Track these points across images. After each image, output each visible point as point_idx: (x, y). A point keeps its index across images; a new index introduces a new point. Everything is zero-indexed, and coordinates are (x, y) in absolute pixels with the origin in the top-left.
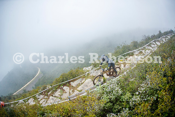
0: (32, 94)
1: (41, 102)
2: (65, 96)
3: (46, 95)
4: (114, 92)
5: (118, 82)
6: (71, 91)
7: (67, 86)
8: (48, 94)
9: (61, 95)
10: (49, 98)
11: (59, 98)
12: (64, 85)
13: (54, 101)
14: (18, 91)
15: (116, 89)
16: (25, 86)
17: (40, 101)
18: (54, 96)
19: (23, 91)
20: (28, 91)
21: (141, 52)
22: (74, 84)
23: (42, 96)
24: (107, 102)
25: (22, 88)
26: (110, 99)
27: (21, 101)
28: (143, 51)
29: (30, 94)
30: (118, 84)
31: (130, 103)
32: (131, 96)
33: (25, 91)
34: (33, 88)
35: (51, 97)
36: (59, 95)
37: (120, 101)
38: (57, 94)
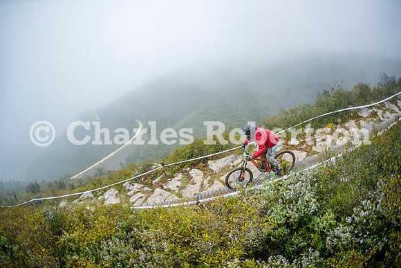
0: (116, 180)
1: (132, 200)
2: (191, 191)
3: (146, 184)
4: (300, 202)
5: (315, 179)
6: (206, 182)
7: (199, 169)
8: (154, 182)
9: (181, 188)
10: (153, 192)
11: (177, 195)
12: (193, 165)
13: (163, 201)
14: (83, 170)
15: (306, 198)
16: (103, 160)
17: (130, 197)
18: (165, 187)
19: (97, 171)
20: (109, 172)
21: (374, 114)
22: (214, 166)
23: (137, 186)
24: (280, 225)
25: (96, 164)
26: (288, 219)
27: (87, 194)
28: (380, 113)
29: (110, 178)
30: (312, 184)
31: (328, 238)
32: (334, 222)
33: (100, 171)
34: (121, 165)
35: (158, 190)
36: (177, 187)
37: (308, 228)
38: (174, 184)
